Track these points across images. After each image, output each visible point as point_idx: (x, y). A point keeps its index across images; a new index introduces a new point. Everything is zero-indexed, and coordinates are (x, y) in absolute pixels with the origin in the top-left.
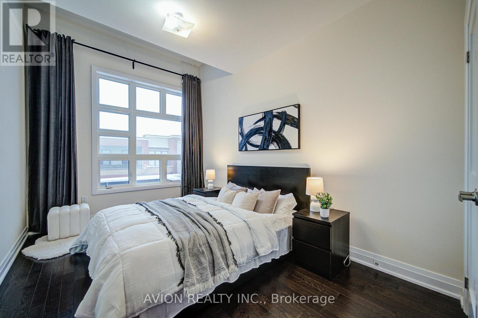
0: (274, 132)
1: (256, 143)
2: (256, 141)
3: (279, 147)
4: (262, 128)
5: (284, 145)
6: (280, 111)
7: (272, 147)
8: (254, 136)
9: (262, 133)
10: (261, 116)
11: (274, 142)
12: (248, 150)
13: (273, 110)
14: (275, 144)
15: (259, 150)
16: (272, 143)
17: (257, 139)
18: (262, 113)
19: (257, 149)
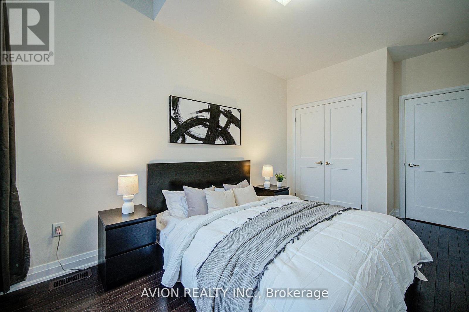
0: (221, 127)
1: (199, 135)
2: (199, 133)
3: (225, 143)
4: (207, 120)
5: (230, 141)
6: (227, 109)
7: (218, 141)
8: (197, 127)
9: (207, 125)
10: (206, 107)
11: (220, 137)
12: (187, 142)
13: (221, 106)
14: (222, 139)
15: (203, 144)
16: (219, 138)
17: (201, 131)
18: (208, 103)
19: (201, 142)
